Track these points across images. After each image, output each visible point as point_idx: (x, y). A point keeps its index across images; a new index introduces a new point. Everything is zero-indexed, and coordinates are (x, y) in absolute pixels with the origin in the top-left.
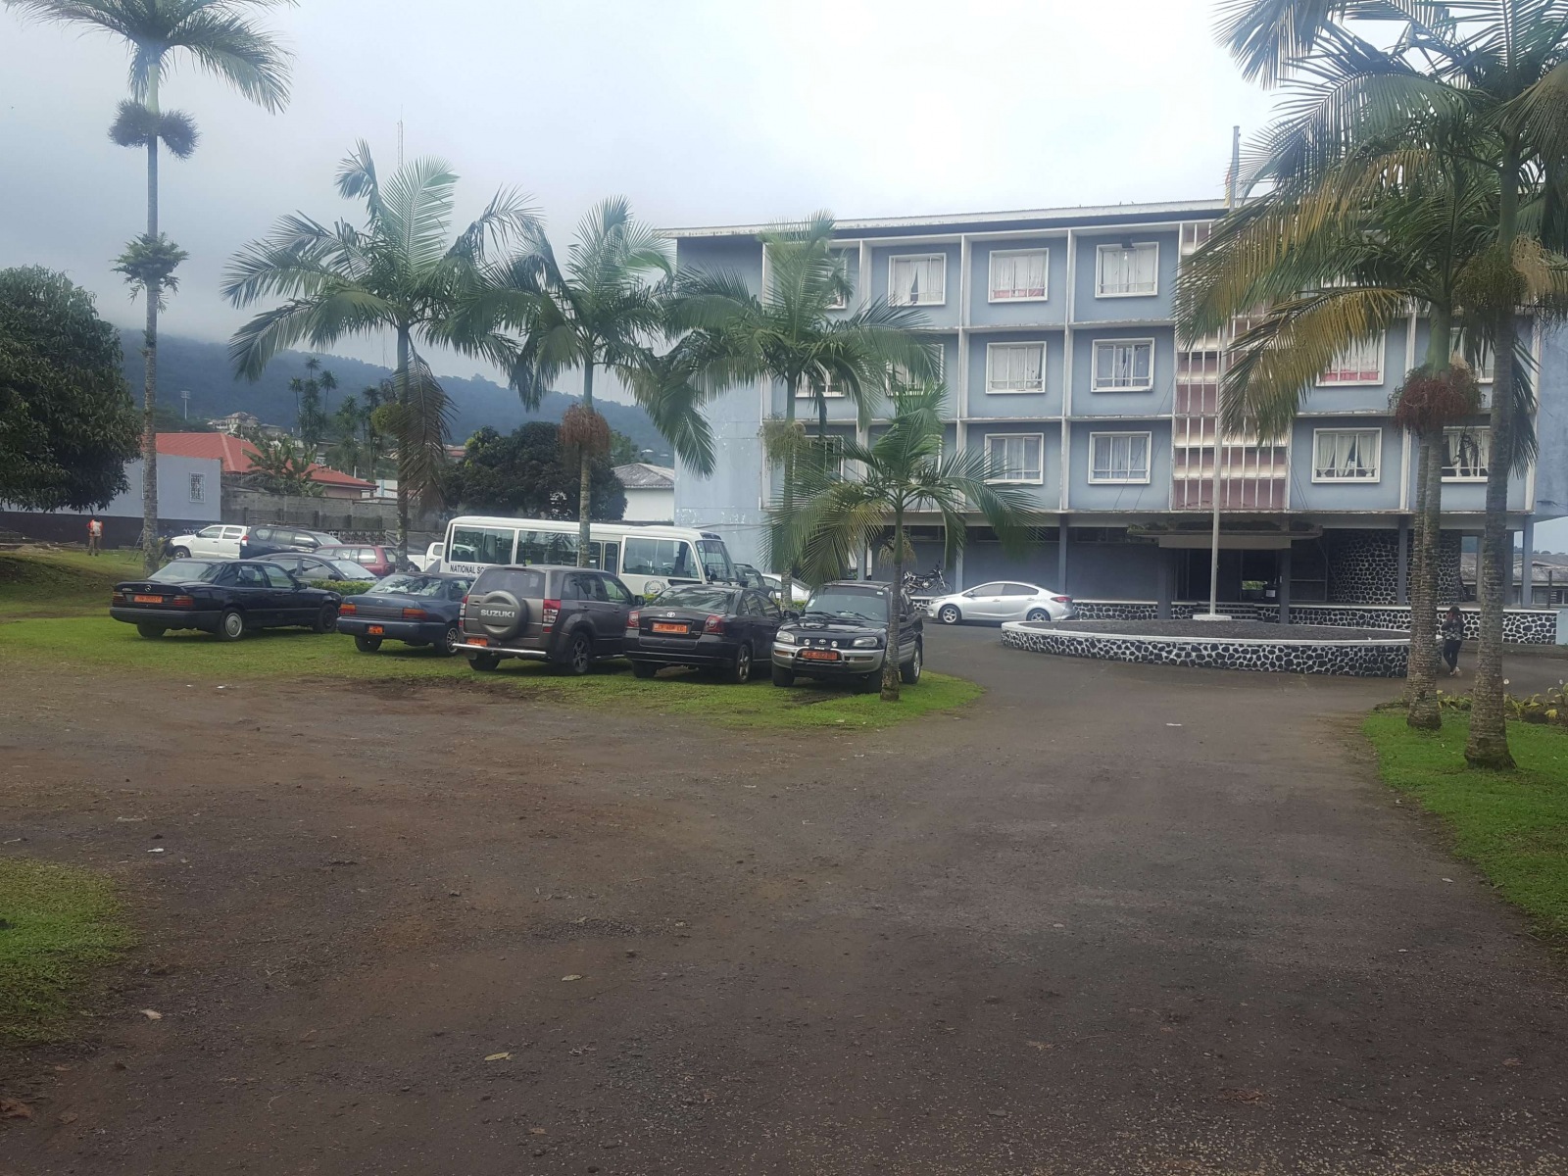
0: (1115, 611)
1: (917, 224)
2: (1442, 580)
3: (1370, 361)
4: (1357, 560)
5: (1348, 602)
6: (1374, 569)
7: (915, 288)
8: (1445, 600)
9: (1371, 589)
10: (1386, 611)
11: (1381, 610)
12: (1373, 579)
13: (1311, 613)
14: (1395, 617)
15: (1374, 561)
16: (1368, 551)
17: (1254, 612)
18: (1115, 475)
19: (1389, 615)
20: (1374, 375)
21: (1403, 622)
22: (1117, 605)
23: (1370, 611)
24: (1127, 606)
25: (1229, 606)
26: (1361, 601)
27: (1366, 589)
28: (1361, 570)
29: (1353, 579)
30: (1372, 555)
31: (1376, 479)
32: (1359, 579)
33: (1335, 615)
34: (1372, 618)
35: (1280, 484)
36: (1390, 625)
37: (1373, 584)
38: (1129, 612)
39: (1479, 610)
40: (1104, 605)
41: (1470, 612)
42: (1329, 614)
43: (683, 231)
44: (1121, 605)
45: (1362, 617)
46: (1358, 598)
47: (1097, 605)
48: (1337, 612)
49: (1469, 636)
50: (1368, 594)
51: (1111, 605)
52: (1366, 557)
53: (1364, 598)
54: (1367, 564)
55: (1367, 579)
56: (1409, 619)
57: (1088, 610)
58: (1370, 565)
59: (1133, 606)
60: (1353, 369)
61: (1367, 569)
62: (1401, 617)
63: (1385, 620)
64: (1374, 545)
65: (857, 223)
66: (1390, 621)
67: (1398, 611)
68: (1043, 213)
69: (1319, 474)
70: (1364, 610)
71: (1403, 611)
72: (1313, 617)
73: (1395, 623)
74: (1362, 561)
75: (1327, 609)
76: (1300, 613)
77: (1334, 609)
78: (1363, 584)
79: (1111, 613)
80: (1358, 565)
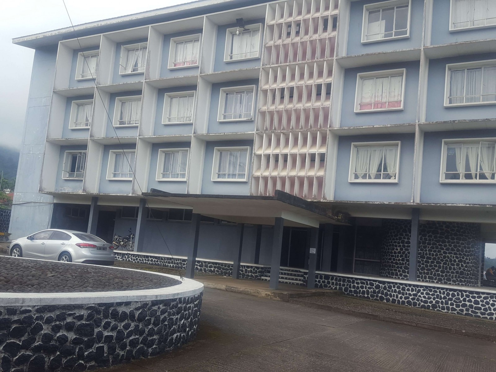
0: (215, 267)
1: (125, 20)
3: (396, 94)
4: (393, 245)
6: (404, 253)
7: (136, 65)
9: (401, 268)
10: (396, 283)
11: (393, 283)
12: (403, 260)
13: (340, 280)
14: (403, 289)
15: (404, 246)
16: (400, 238)
19: (398, 287)
20: (399, 102)
21: (410, 295)
22: (216, 263)
24: (222, 264)
27: (398, 267)
28: (395, 253)
29: (390, 259)
30: (403, 242)
31: (396, 181)
32: (394, 259)
33: (358, 283)
34: (385, 288)
35: (321, 181)
36: (400, 296)
37: (403, 264)
38: (223, 269)
40: (209, 263)
41: (465, 291)
42: (353, 283)
43: (24, 38)
44: (219, 264)
45: (378, 287)
47: (205, 262)
48: (359, 281)
49: (465, 312)
50: (399, 271)
51: (213, 263)
52: (399, 243)
54: (399, 248)
55: (399, 260)
56: (414, 292)
57: (199, 266)
58: (401, 249)
59: (226, 265)
60: (384, 100)
61: (399, 253)
62: (408, 290)
63: (395, 291)
64: (404, 234)
66: (399, 293)
67: (406, 285)
71: (410, 285)
72: (342, 283)
73: (403, 294)
74: (396, 246)
75: (352, 278)
76: (332, 279)
77: (357, 279)
78: (397, 263)
79: (212, 269)
80: (393, 249)
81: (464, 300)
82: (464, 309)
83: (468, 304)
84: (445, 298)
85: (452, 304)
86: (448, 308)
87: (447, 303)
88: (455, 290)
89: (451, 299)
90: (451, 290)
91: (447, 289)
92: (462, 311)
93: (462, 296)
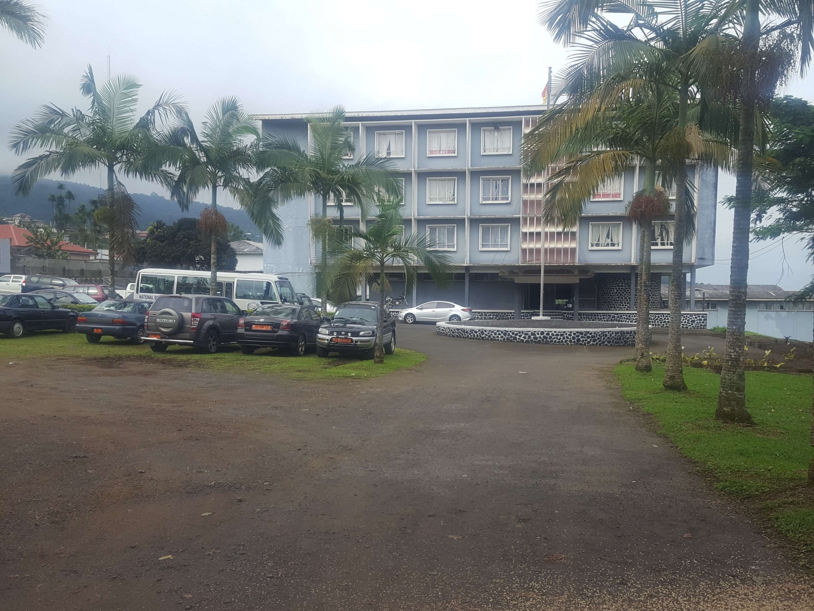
0: (493, 315)
1: (389, 115)
2: (652, 298)
3: (617, 188)
4: (611, 288)
5: (607, 310)
6: (619, 293)
7: (389, 148)
8: (654, 308)
9: (618, 303)
10: (625, 313)
11: (623, 313)
12: (619, 298)
13: (589, 315)
14: (629, 316)
15: (619, 289)
16: (616, 284)
17: (561, 315)
18: (493, 246)
19: (626, 316)
20: (618, 195)
21: (634, 319)
22: (494, 313)
23: (617, 314)
24: (499, 313)
25: (549, 312)
26: (613, 309)
27: (615, 303)
28: (613, 293)
29: (609, 298)
30: (618, 286)
31: (620, 248)
32: (612, 298)
33: (601, 316)
34: (618, 317)
35: (573, 251)
36: (627, 321)
37: (619, 300)
38: (501, 316)
39: (669, 312)
40: (488, 313)
41: (665, 314)
42: (598, 316)
43: (265, 116)
44: (496, 312)
45: (614, 317)
46: (611, 307)
47: (485, 312)
48: (602, 315)
49: (665, 326)
50: (616, 305)
51: (491, 313)
52: (615, 287)
53: (615, 307)
54: (615, 291)
55: (616, 298)
56: (636, 318)
57: (480, 315)
58: (617, 291)
59: (502, 313)
60: (609, 192)
61: (616, 293)
62: (632, 317)
63: (625, 318)
64: (619, 281)
65: (358, 113)
66: (627, 319)
67: (631, 314)
68: (454, 110)
69: (592, 246)
70: (615, 314)
71: (633, 314)
72: (590, 317)
73: (629, 319)
74: (613, 289)
75: (597, 313)
76: (583, 315)
77: (600, 313)
78: (614, 300)
79: (491, 317)
80: (611, 291)
81: (665, 319)
82: (665, 324)
83: (667, 321)
84: (654, 319)
85: (658, 322)
86: (656, 325)
87: (655, 322)
88: (659, 314)
89: (657, 319)
90: (657, 314)
91: (655, 314)
92: (663, 325)
93: (663, 317)
